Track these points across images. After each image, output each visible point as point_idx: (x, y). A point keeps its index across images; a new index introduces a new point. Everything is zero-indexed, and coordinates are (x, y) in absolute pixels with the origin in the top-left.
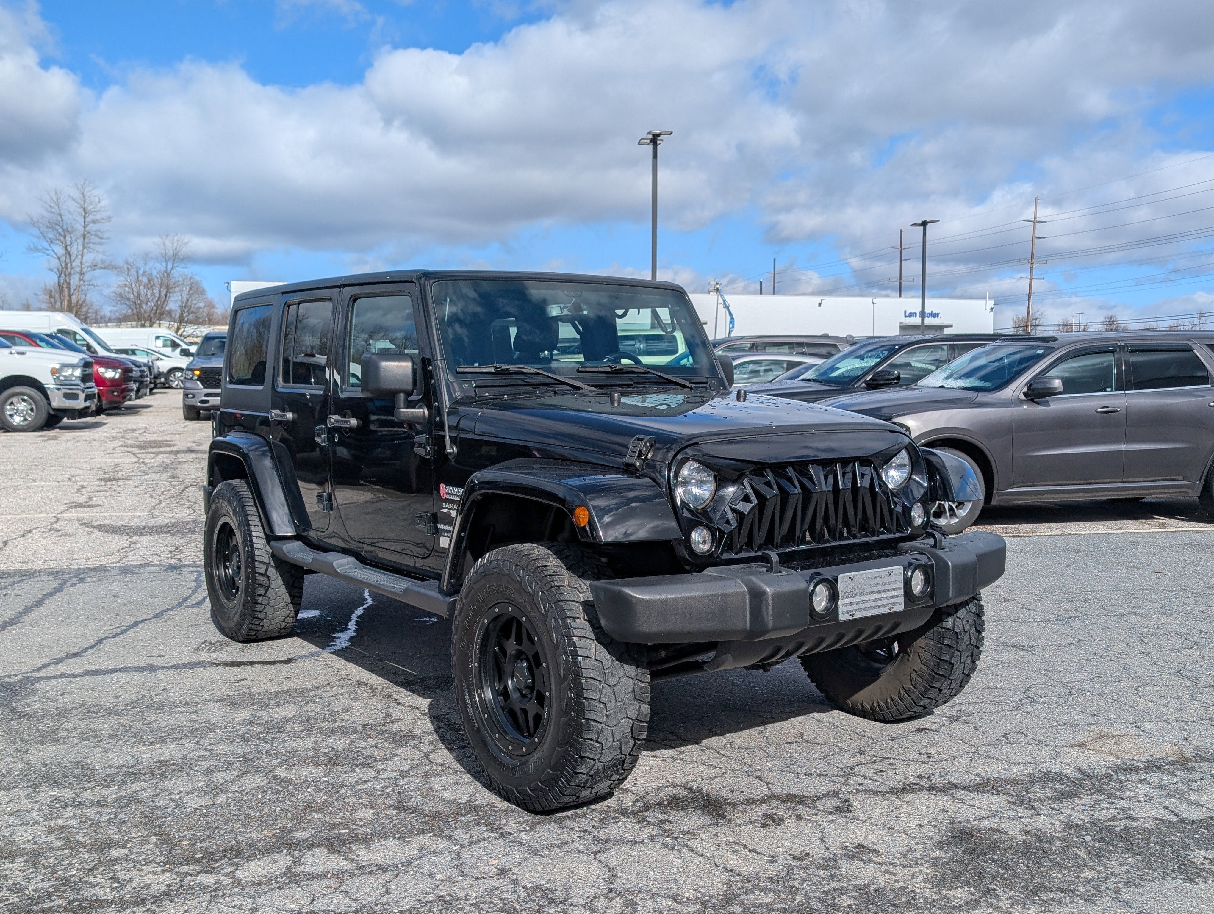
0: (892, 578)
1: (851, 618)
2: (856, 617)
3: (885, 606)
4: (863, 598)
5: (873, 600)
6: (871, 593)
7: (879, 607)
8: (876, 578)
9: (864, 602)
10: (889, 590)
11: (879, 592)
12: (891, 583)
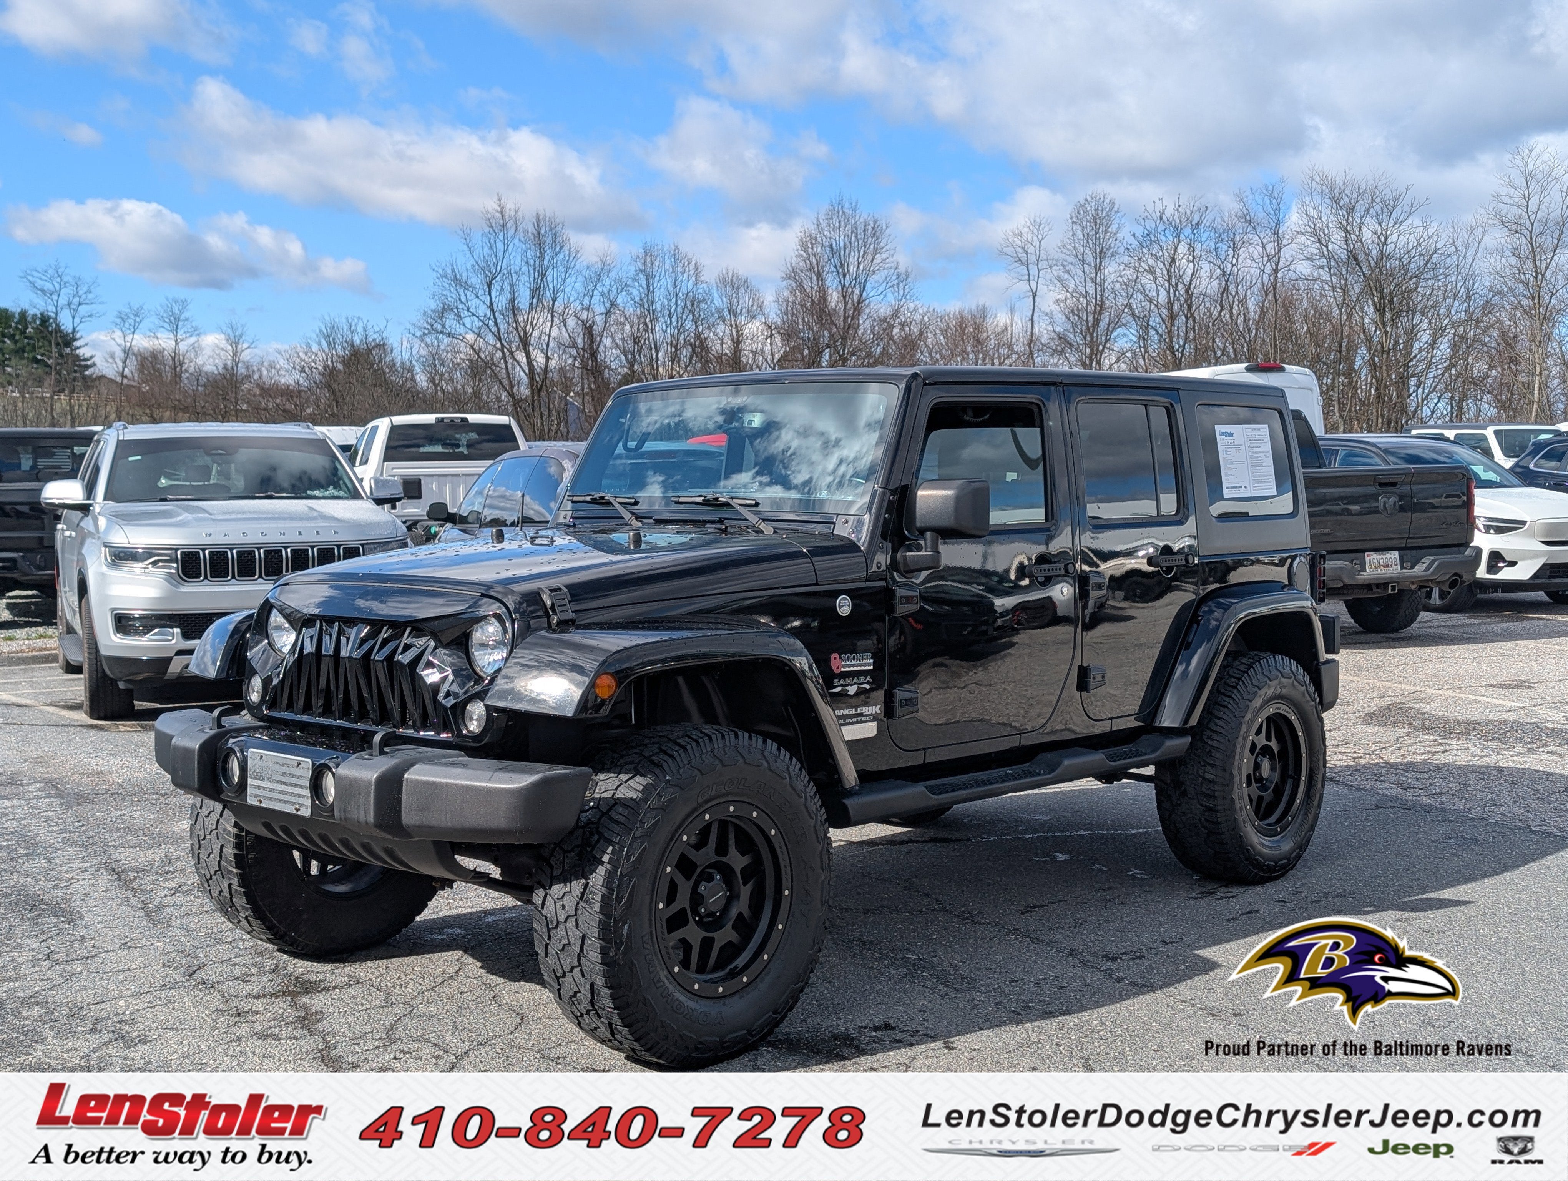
0: (299, 772)
1: (258, 804)
2: (263, 805)
3: (293, 803)
4: (268, 785)
5: (281, 792)
6: (278, 782)
7: (286, 802)
8: (283, 765)
9: (272, 790)
10: (296, 786)
11: (285, 784)
12: (298, 777)
